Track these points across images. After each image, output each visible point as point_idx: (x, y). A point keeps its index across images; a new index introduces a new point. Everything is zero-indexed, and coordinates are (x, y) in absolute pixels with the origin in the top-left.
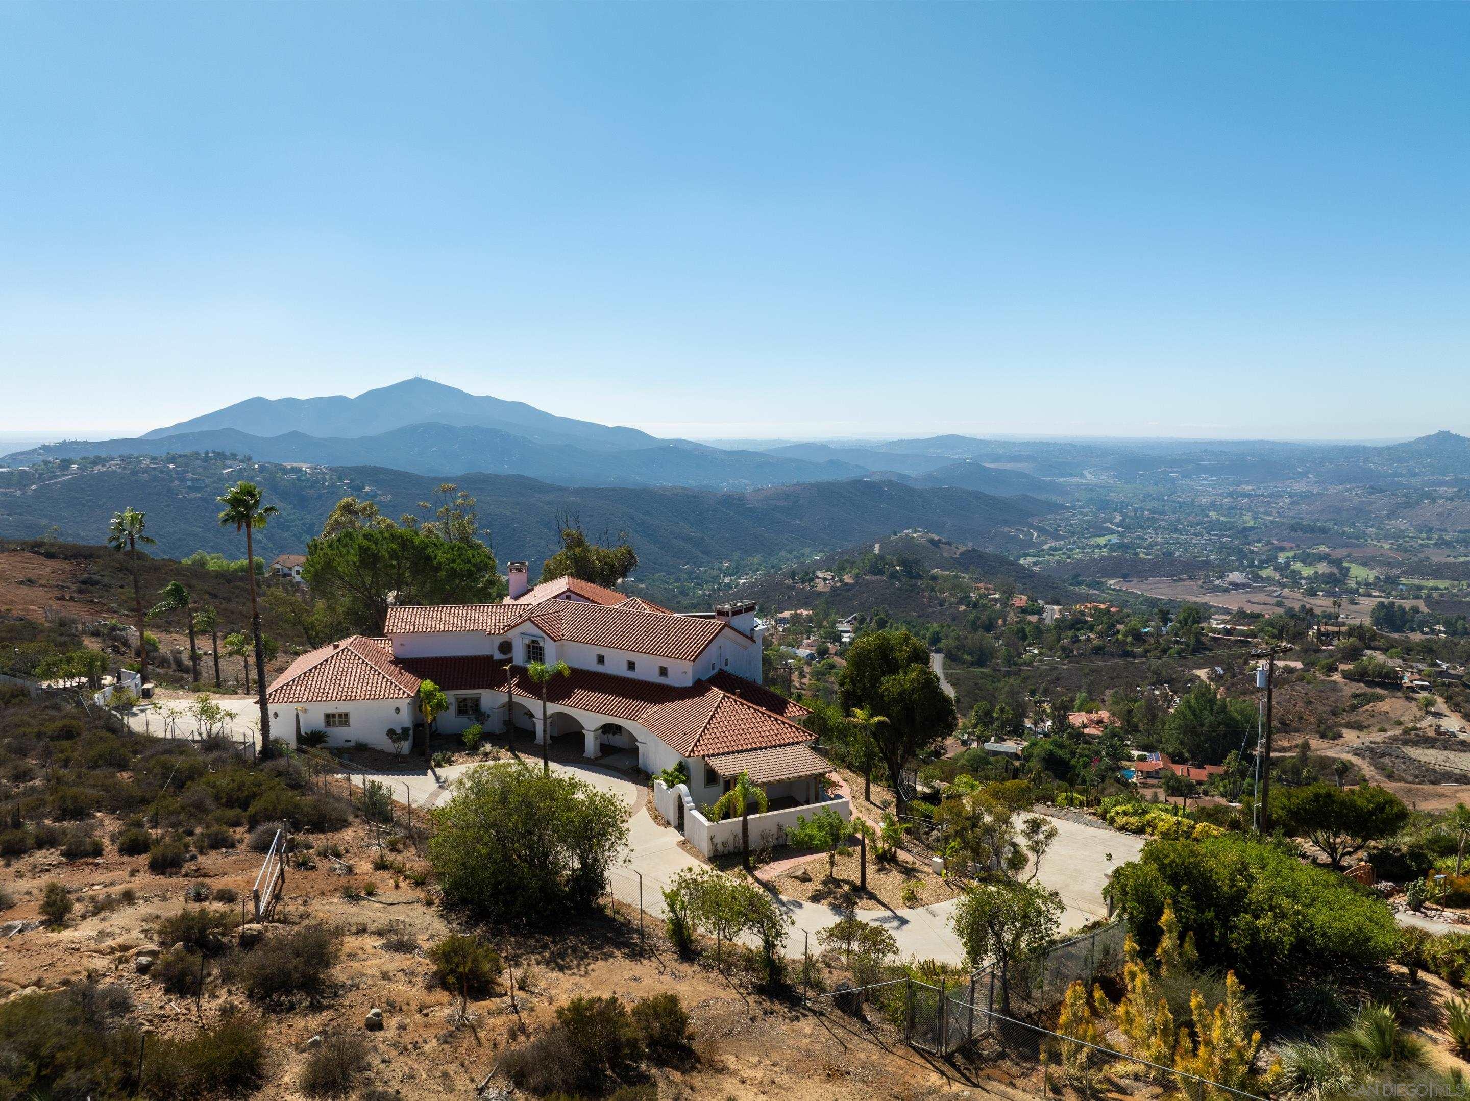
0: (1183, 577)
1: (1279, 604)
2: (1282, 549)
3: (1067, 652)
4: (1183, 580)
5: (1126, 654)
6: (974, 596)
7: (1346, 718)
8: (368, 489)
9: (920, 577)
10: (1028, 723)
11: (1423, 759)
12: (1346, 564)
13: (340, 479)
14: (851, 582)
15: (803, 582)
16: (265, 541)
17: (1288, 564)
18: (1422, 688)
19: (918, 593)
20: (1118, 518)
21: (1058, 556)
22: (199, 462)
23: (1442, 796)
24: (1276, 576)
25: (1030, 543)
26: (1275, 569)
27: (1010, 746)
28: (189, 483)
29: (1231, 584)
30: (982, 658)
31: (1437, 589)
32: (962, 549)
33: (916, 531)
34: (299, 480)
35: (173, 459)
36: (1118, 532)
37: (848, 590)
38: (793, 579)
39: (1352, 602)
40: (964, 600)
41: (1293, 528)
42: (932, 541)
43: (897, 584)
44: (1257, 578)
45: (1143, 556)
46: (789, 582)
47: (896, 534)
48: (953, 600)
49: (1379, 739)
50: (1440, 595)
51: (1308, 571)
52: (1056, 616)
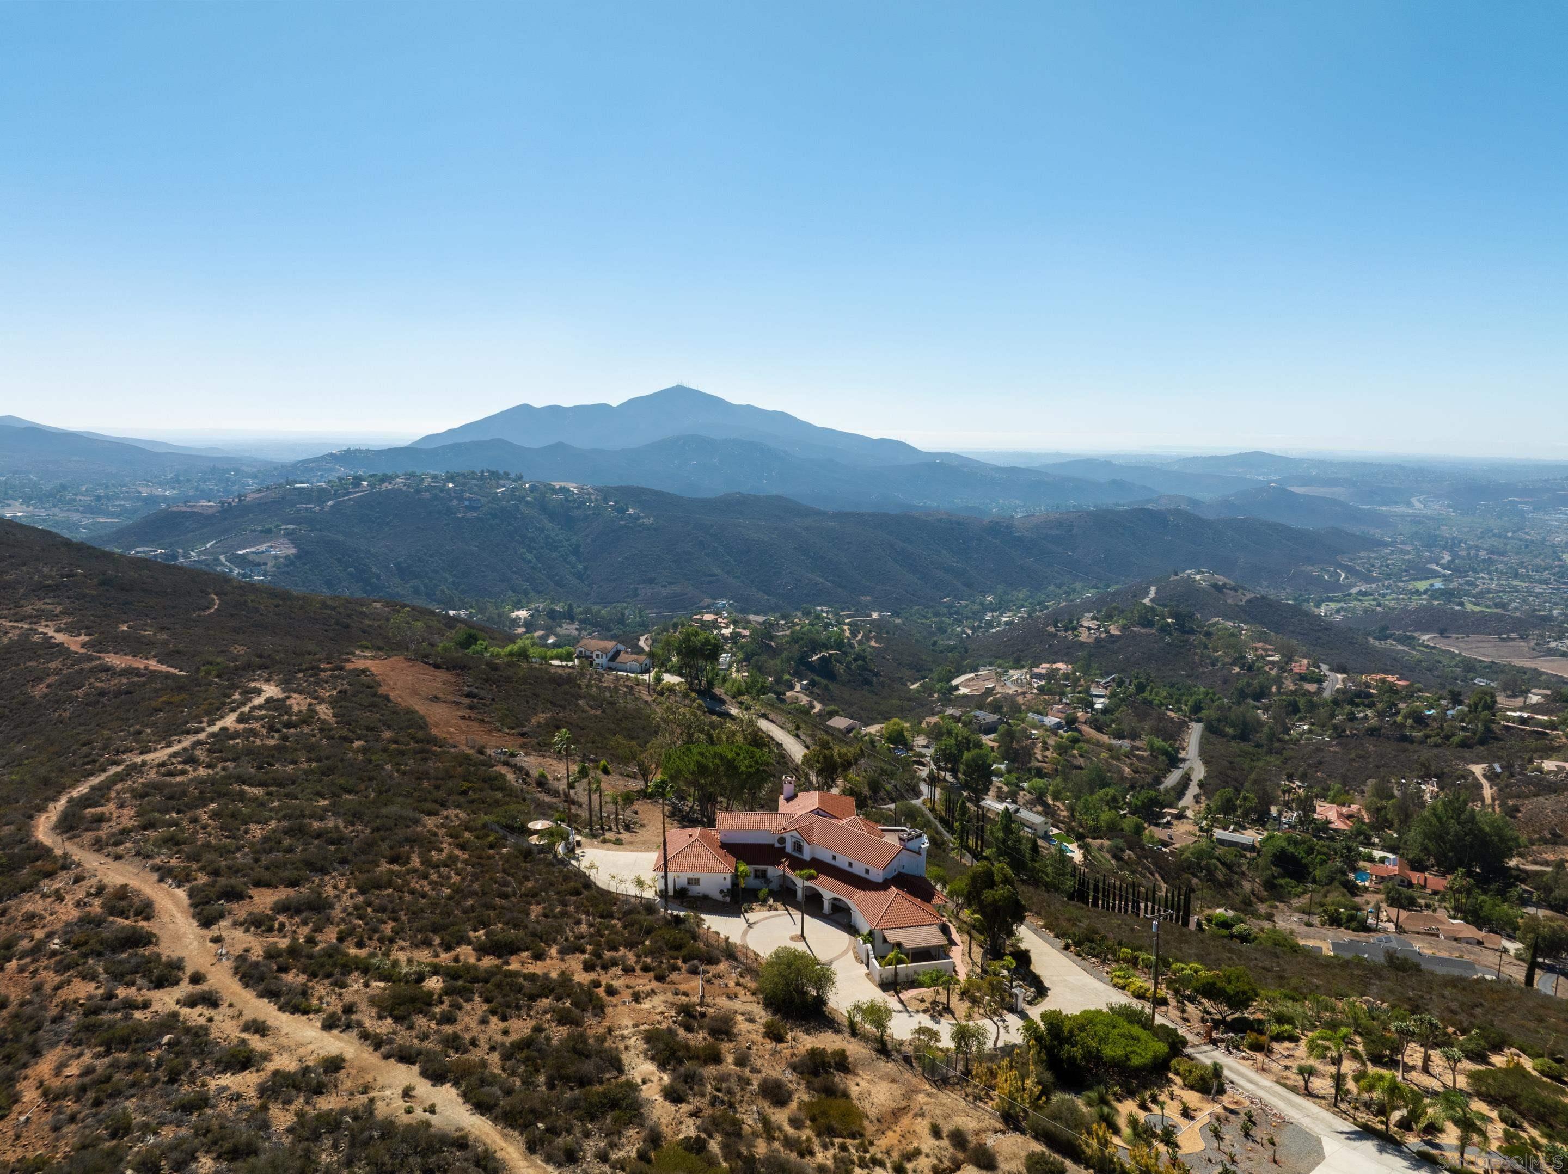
0: (1513, 635)
3: (1339, 733)
4: (1513, 639)
5: (1404, 739)
6: (1250, 656)
8: (631, 511)
9: (1192, 632)
10: (1274, 810)
13: (605, 500)
14: (1118, 633)
15: (1066, 630)
16: (534, 560)
19: (1189, 650)
20: (1447, 557)
21: (1368, 603)
22: (474, 481)
25: (1335, 585)
27: (1250, 836)
28: (467, 503)
30: (1246, 731)
32: (1249, 596)
33: (1199, 572)
34: (567, 500)
35: (451, 478)
36: (1444, 575)
37: (1113, 642)
38: (1056, 626)
40: (1240, 660)
42: (1215, 586)
43: (1167, 639)
45: (1469, 607)
46: (1051, 629)
47: (1176, 574)
48: (1227, 660)
52: (1338, 686)
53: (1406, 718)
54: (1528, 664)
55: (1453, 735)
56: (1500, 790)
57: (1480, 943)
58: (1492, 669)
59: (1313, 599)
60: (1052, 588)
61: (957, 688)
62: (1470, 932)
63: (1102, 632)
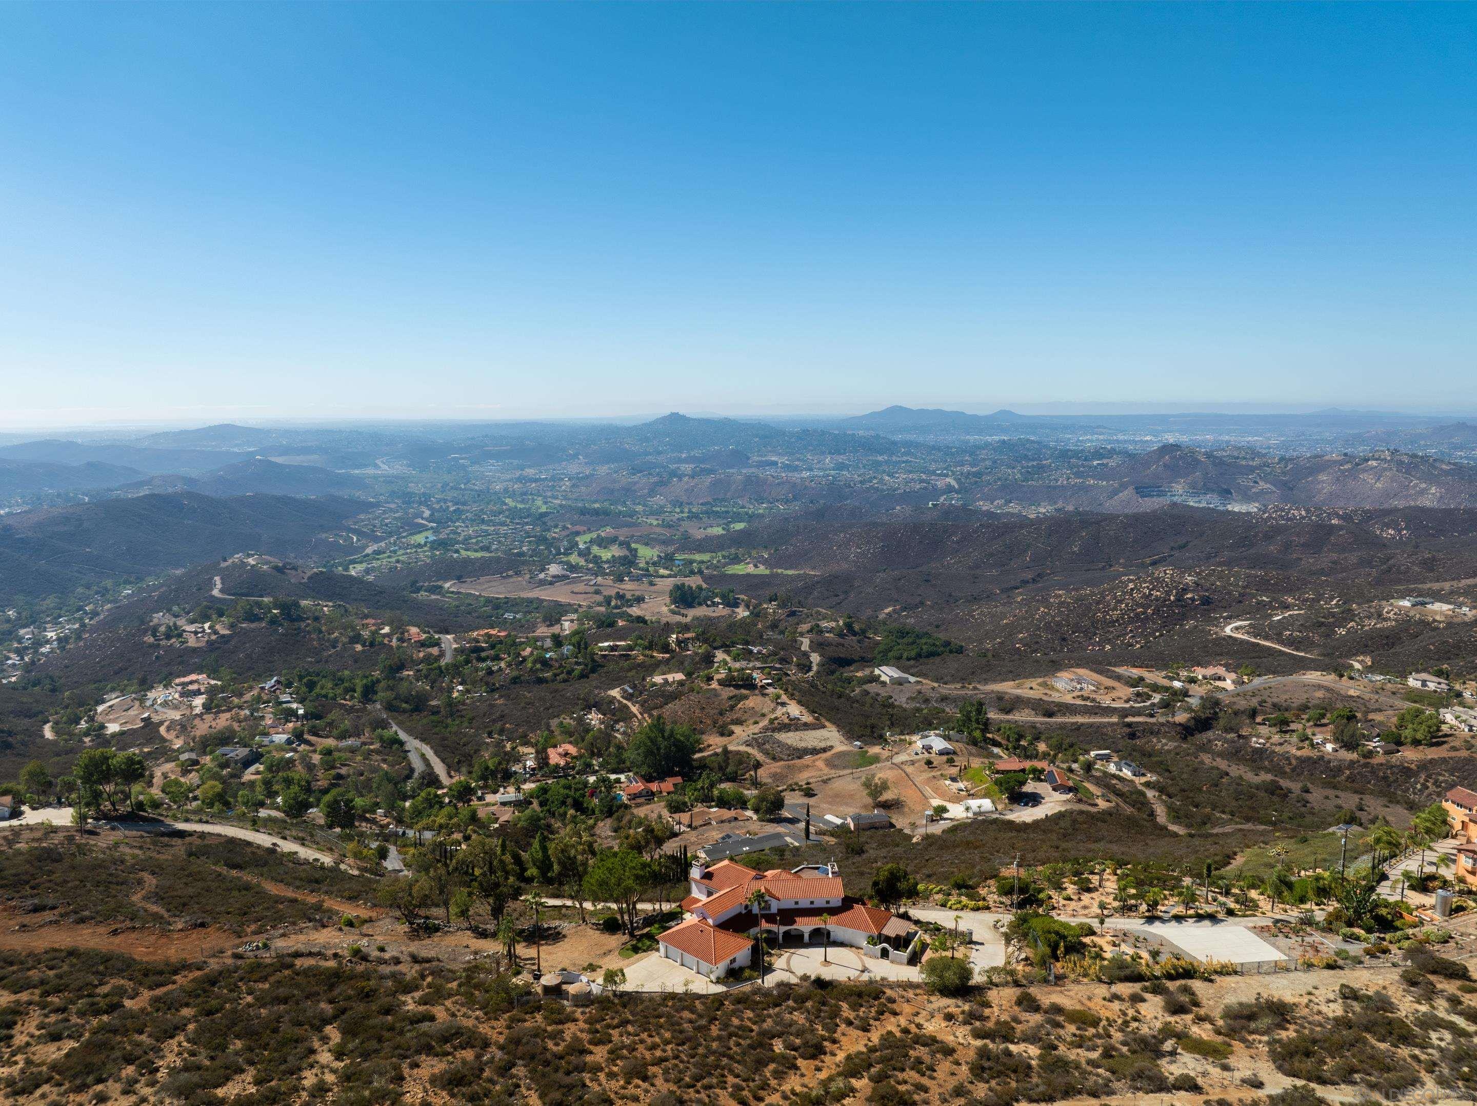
0: (510, 573)
1: (597, 592)
2: (578, 533)
4: (511, 576)
5: (540, 681)
6: (365, 634)
7: (729, 716)
9: (300, 619)
11: (789, 742)
12: (633, 546)
14: (227, 632)
15: (168, 637)
17: (588, 549)
18: (769, 684)
19: (304, 637)
20: (427, 513)
21: (384, 562)
23: (808, 766)
24: (582, 562)
25: (351, 549)
26: (579, 555)
29: (554, 577)
31: (702, 562)
32: (309, 573)
33: (249, 556)
36: (432, 528)
37: (226, 642)
38: (154, 636)
39: (652, 584)
40: (357, 639)
41: (583, 512)
42: (276, 568)
43: (280, 630)
44: (573, 568)
45: (464, 553)
46: (151, 639)
47: (225, 560)
48: (344, 639)
49: (756, 731)
50: (707, 568)
51: (606, 555)
52: (455, 646)
53: (535, 662)
54: (531, 595)
55: (573, 670)
56: (642, 706)
57: (736, 819)
58: (510, 604)
59: (340, 564)
60: (80, 590)
61: (103, 726)
62: (726, 813)
63: (209, 634)
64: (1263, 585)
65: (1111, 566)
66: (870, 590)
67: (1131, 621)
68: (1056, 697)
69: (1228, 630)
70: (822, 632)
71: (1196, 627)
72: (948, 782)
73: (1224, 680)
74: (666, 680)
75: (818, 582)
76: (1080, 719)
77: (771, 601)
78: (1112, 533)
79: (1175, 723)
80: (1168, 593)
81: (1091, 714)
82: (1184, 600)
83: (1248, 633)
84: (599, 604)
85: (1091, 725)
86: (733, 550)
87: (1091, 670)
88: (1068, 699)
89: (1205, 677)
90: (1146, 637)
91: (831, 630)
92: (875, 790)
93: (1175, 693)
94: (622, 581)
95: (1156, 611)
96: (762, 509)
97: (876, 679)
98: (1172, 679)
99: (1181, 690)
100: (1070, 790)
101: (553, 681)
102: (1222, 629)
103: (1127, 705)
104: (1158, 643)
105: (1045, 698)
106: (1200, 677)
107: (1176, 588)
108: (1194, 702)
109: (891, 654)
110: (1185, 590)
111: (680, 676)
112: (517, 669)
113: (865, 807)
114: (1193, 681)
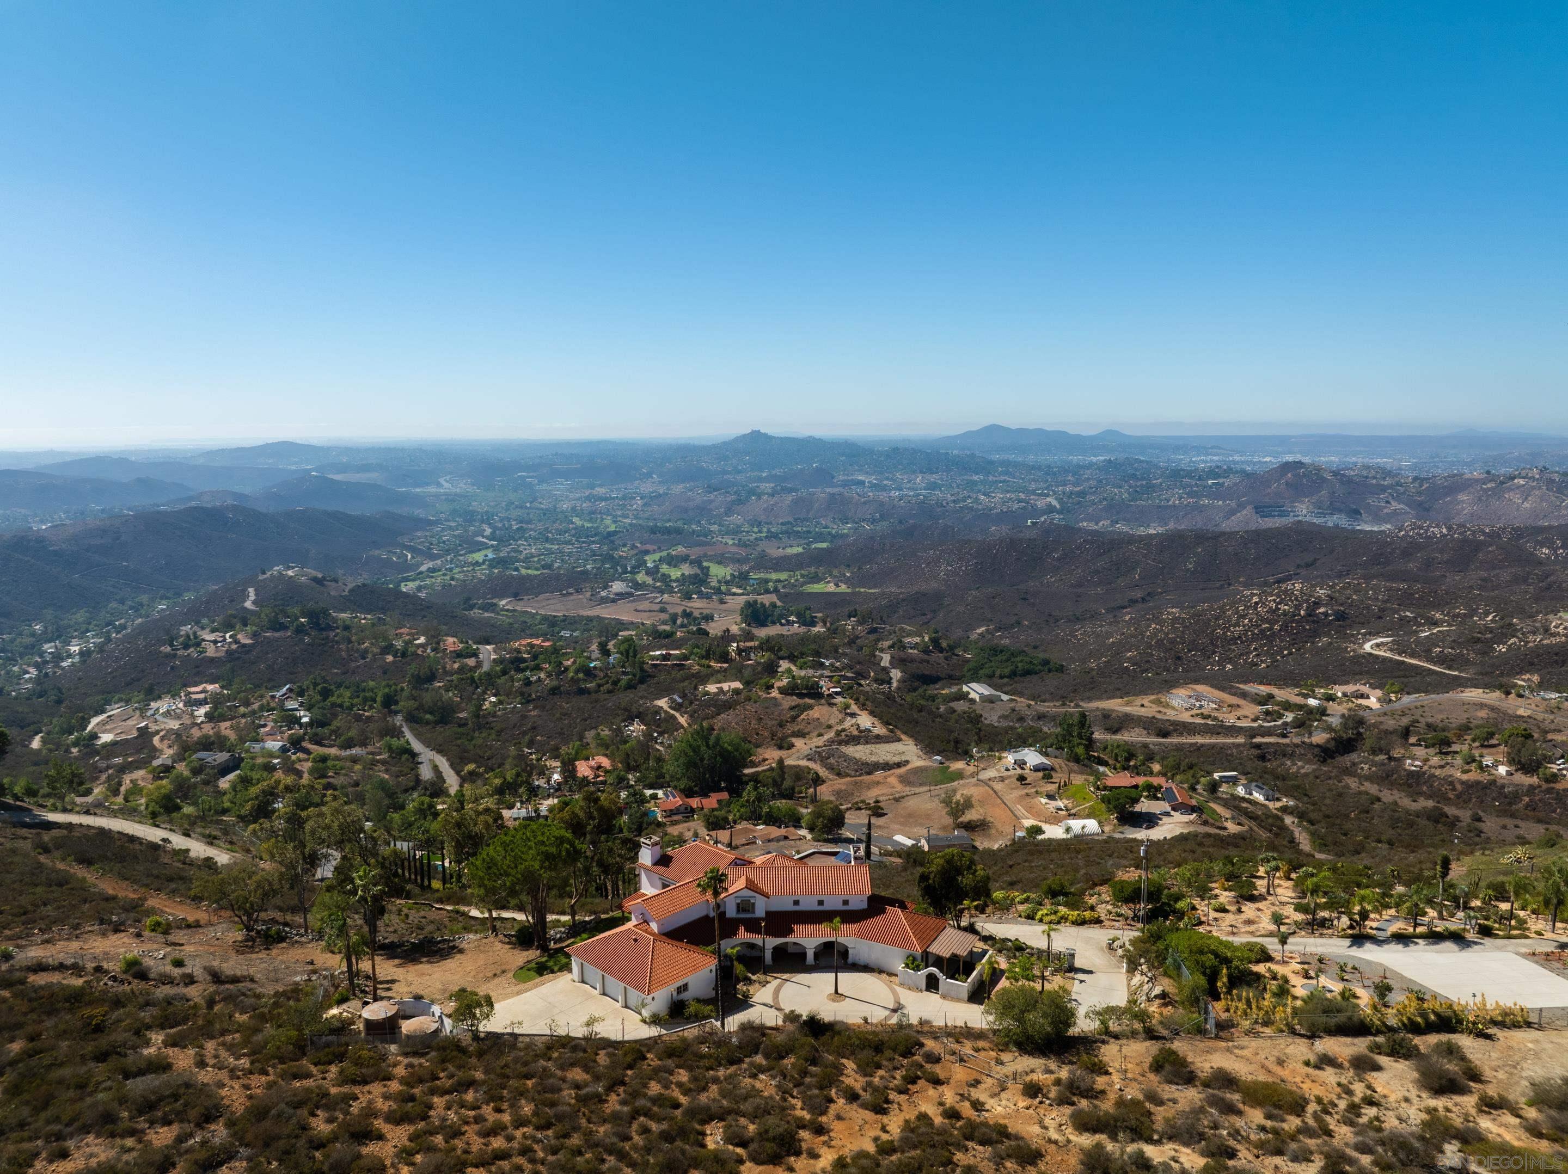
0: (571, 590)
1: (663, 610)
2: (647, 552)
3: (525, 697)
4: (571, 594)
5: (582, 692)
6: (398, 644)
7: (790, 728)
9: (329, 628)
11: (858, 756)
12: (705, 564)
14: (249, 641)
15: (186, 647)
17: (657, 567)
18: (837, 693)
19: (332, 647)
20: (488, 531)
21: (439, 580)
23: (878, 783)
24: (649, 580)
25: (404, 567)
26: (647, 574)
29: (617, 594)
30: (442, 714)
31: (779, 581)
32: (350, 586)
33: (289, 568)
36: (492, 546)
37: (248, 652)
38: (171, 645)
39: (722, 602)
40: (389, 649)
41: (653, 530)
42: (315, 579)
43: (306, 639)
44: (637, 586)
45: (523, 571)
46: (168, 649)
47: (264, 573)
48: (375, 650)
49: (820, 744)
50: (784, 587)
51: (675, 574)
52: (493, 657)
53: (577, 672)
54: (591, 613)
55: (619, 680)
56: (691, 716)
57: (786, 838)
58: (568, 622)
59: (392, 581)
60: (113, 605)
61: (94, 736)
62: (775, 832)
63: (230, 643)
64: (1406, 600)
65: (1230, 585)
66: (961, 609)
67: (1255, 638)
68: (1171, 715)
69: (1367, 647)
70: (905, 647)
71: (1331, 643)
72: (1044, 800)
73: (1368, 697)
74: (721, 689)
75: (903, 600)
76: (1199, 740)
77: (850, 617)
78: (1230, 549)
79: (1311, 745)
80: (1298, 607)
81: (1212, 734)
82: (1316, 615)
83: (1391, 650)
84: (664, 623)
85: (1213, 746)
86: (813, 569)
87: (1212, 686)
88: (1186, 717)
89: (1345, 695)
90: (1272, 656)
91: (915, 646)
92: (957, 810)
93: (1310, 711)
94: (690, 598)
95: (1285, 627)
96: (846, 529)
97: (964, 696)
98: (1306, 696)
99: (1318, 708)
100: (1193, 809)
101: (596, 692)
102: (1361, 646)
103: (1255, 725)
104: (1288, 662)
105: (1159, 716)
106: (1340, 694)
107: (1307, 601)
108: (1335, 721)
109: (981, 672)
110: (1317, 604)
111: (737, 685)
112: (557, 679)
113: (944, 828)
114: (1331, 698)
